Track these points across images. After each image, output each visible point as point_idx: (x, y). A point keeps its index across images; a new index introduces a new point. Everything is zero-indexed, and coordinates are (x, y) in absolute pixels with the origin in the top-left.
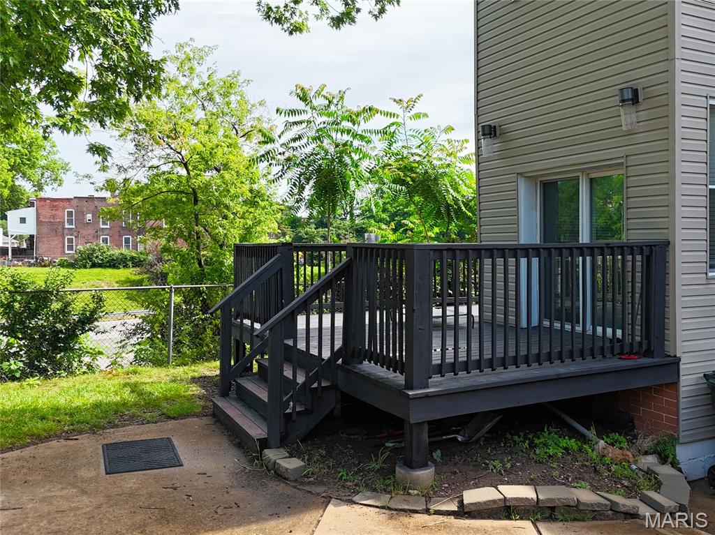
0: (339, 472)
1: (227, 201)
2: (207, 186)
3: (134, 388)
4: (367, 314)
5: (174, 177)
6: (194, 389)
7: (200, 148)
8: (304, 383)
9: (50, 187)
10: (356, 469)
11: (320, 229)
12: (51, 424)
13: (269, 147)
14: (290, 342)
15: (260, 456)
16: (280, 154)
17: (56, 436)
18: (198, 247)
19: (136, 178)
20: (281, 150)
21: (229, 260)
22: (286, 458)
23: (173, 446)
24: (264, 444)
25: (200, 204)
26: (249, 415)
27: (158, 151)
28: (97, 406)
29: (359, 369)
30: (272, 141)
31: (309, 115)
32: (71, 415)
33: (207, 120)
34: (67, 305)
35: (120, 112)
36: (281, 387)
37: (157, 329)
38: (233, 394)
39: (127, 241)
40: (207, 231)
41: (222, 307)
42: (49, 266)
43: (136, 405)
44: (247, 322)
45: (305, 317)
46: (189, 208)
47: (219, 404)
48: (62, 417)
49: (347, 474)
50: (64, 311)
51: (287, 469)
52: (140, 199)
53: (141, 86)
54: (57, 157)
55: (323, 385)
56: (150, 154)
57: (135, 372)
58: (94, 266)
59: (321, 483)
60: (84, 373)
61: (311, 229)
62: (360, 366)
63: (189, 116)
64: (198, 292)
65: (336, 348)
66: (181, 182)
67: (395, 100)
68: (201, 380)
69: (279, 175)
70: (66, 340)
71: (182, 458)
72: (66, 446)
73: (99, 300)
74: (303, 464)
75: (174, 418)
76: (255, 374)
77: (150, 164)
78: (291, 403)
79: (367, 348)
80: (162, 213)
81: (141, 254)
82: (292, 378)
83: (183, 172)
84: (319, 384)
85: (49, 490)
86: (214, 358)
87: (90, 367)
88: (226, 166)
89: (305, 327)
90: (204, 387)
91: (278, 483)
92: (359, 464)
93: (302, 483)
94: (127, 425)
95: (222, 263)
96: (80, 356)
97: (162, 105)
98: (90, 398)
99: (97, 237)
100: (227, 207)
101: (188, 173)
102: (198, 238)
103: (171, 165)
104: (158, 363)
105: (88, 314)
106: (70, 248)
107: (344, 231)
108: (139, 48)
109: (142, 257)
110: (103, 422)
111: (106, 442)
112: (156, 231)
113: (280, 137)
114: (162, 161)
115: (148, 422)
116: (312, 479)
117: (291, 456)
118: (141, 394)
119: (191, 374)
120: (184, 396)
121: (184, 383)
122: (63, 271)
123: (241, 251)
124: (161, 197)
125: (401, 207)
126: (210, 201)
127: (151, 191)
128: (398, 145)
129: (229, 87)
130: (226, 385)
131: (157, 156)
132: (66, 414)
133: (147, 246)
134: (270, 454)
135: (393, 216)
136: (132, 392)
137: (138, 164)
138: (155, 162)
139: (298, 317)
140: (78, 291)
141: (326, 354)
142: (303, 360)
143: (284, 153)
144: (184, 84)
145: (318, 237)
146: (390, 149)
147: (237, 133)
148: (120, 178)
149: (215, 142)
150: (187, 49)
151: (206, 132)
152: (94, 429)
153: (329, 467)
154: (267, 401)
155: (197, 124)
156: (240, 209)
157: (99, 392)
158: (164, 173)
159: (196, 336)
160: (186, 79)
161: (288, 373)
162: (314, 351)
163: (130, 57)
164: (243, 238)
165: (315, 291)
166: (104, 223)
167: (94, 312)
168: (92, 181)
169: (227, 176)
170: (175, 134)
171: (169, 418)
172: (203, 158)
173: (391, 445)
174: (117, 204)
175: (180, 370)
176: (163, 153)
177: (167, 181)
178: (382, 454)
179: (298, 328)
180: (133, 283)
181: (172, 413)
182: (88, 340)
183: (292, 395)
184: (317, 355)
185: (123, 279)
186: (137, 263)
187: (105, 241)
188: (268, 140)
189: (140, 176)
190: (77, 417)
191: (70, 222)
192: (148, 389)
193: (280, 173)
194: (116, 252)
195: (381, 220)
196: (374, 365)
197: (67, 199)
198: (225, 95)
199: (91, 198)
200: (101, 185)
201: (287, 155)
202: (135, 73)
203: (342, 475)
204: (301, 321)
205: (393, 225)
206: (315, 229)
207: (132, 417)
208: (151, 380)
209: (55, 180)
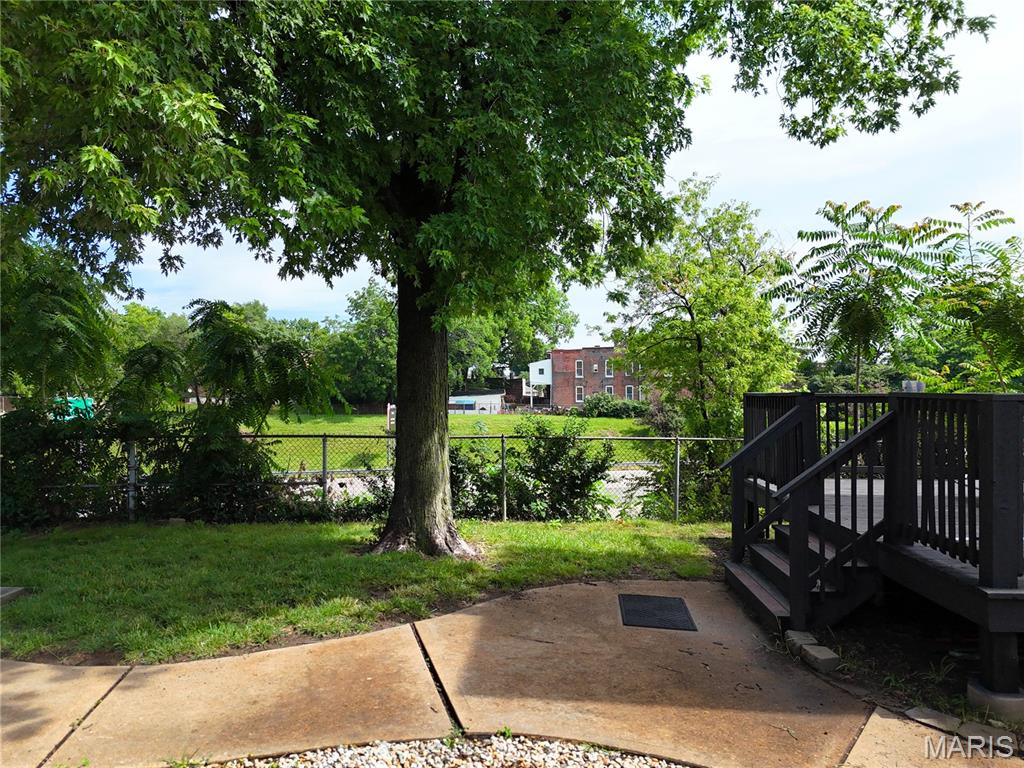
0: (885, 676)
1: (733, 346)
2: (712, 332)
3: (644, 541)
4: (919, 483)
5: (678, 323)
6: (703, 550)
7: (704, 290)
8: (834, 559)
9: (564, 339)
10: (908, 676)
11: (841, 377)
12: (572, 566)
13: (785, 279)
14: (815, 510)
15: (783, 637)
16: (798, 286)
17: (577, 578)
18: (703, 397)
19: (641, 327)
20: (799, 282)
21: (738, 412)
22: (815, 644)
23: (686, 608)
24: (787, 624)
25: (705, 351)
26: (768, 588)
27: (663, 298)
28: (611, 554)
29: (909, 551)
30: (789, 271)
31: (839, 237)
32: (590, 560)
33: (712, 259)
34: (582, 452)
35: (634, 258)
36: (806, 561)
37: (663, 482)
38: (747, 560)
39: (629, 390)
40: (711, 380)
41: (733, 463)
42: (562, 414)
43: (646, 558)
44: (761, 482)
45: (833, 481)
46: (693, 355)
47: (732, 570)
48: (582, 561)
49: (896, 680)
50: (580, 457)
51: (816, 658)
52: (643, 348)
53: (653, 228)
54: (568, 310)
55: (859, 565)
56: (654, 301)
57: (643, 525)
58: (600, 415)
59: (861, 684)
60: (598, 520)
61: (831, 377)
62: (910, 548)
63: (694, 256)
64: (704, 446)
65: (876, 522)
66: (685, 328)
67: (957, 207)
68: (710, 541)
69: (797, 311)
70: (581, 487)
71: (696, 624)
72: (587, 590)
73: (609, 449)
74: (835, 655)
75: (685, 578)
76: (772, 541)
77: (654, 312)
78: (819, 582)
79: (920, 526)
80: (666, 361)
81: (643, 403)
82: (818, 552)
83: (687, 317)
84: (854, 563)
85: (575, 631)
86: (722, 519)
87: (602, 514)
88: (733, 308)
89: (834, 492)
90: (713, 549)
91: (806, 673)
92: (912, 671)
93: (838, 680)
94: (640, 578)
95: (730, 415)
96: (594, 503)
97: (667, 248)
98: (604, 546)
99: (603, 387)
100: (734, 353)
101: (693, 318)
102: (703, 387)
103: (674, 310)
104: (663, 517)
105: (600, 462)
106: (580, 397)
107: (873, 379)
108: (651, 190)
109: (644, 407)
110: (618, 572)
111: (622, 592)
112: (660, 381)
113: (798, 266)
114: (666, 307)
115: (660, 579)
116: (848, 676)
117: (820, 644)
118: (650, 548)
119: (699, 534)
120: (694, 556)
121: (693, 542)
122: (579, 420)
123: (752, 401)
124: (665, 344)
125: (956, 346)
126: (716, 347)
127: (655, 339)
128: (957, 263)
129: (736, 221)
130: (739, 549)
131: (661, 302)
132: (585, 559)
133: (649, 395)
134: (795, 637)
135: (943, 358)
136: (643, 544)
137: (643, 311)
138: (659, 309)
139: (826, 480)
140: (591, 440)
141: (862, 528)
142: (832, 533)
143: (802, 285)
144: (688, 223)
145: (838, 385)
146: (946, 269)
147: (745, 270)
148: (626, 328)
149: (722, 281)
150: (691, 186)
151: (712, 272)
152: (611, 578)
153: (870, 667)
154: (788, 574)
155: (701, 265)
156: (749, 354)
157: (612, 541)
158: (668, 320)
159: (703, 494)
160: (691, 218)
161: (814, 545)
162: (846, 523)
163: (644, 201)
164: (753, 387)
165: (846, 450)
166: (609, 373)
167: (605, 460)
168: (601, 332)
169: (735, 319)
170: (679, 276)
171: (681, 577)
172: (708, 301)
173: (957, 654)
174: (623, 355)
175: (687, 529)
176: (667, 299)
177: (671, 328)
178: (946, 664)
179: (825, 493)
180: (636, 433)
181: (683, 573)
182: (601, 488)
183: (818, 573)
184: (850, 528)
185: (626, 429)
186: (639, 413)
187: (610, 390)
188: (784, 270)
189: (645, 324)
190: (594, 563)
191: (580, 373)
192: (657, 543)
193: (799, 309)
194: (619, 402)
195: (925, 364)
196: (930, 548)
197: (577, 350)
198: (733, 230)
199: (597, 349)
200: (609, 336)
201: (806, 288)
202: (647, 217)
203: (890, 681)
204: (829, 486)
205: (947, 369)
206: (835, 376)
207: (644, 570)
208: (659, 535)
209: (567, 332)
